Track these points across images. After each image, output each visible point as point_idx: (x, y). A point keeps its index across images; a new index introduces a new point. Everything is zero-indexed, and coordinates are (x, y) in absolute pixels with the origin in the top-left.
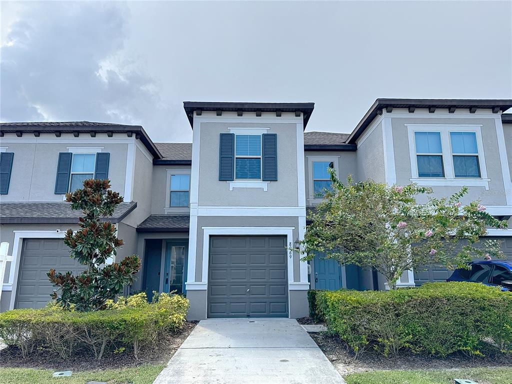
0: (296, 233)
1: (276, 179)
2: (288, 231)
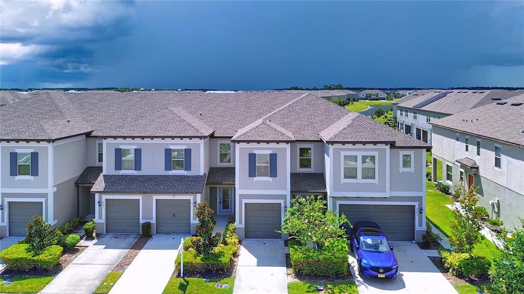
1: (276, 177)
2: (282, 201)
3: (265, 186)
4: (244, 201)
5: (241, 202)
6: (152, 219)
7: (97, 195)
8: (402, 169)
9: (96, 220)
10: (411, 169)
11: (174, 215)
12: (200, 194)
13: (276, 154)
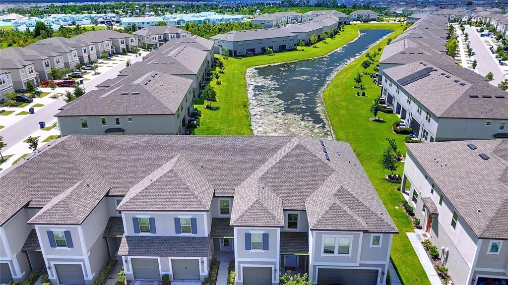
0: (275, 267)
1: (268, 250)
2: (272, 266)
3: (259, 255)
4: (242, 266)
5: (239, 266)
6: (169, 271)
7: (123, 258)
8: (371, 246)
9: (125, 272)
10: (380, 246)
11: (186, 268)
12: (206, 258)
13: (268, 234)
